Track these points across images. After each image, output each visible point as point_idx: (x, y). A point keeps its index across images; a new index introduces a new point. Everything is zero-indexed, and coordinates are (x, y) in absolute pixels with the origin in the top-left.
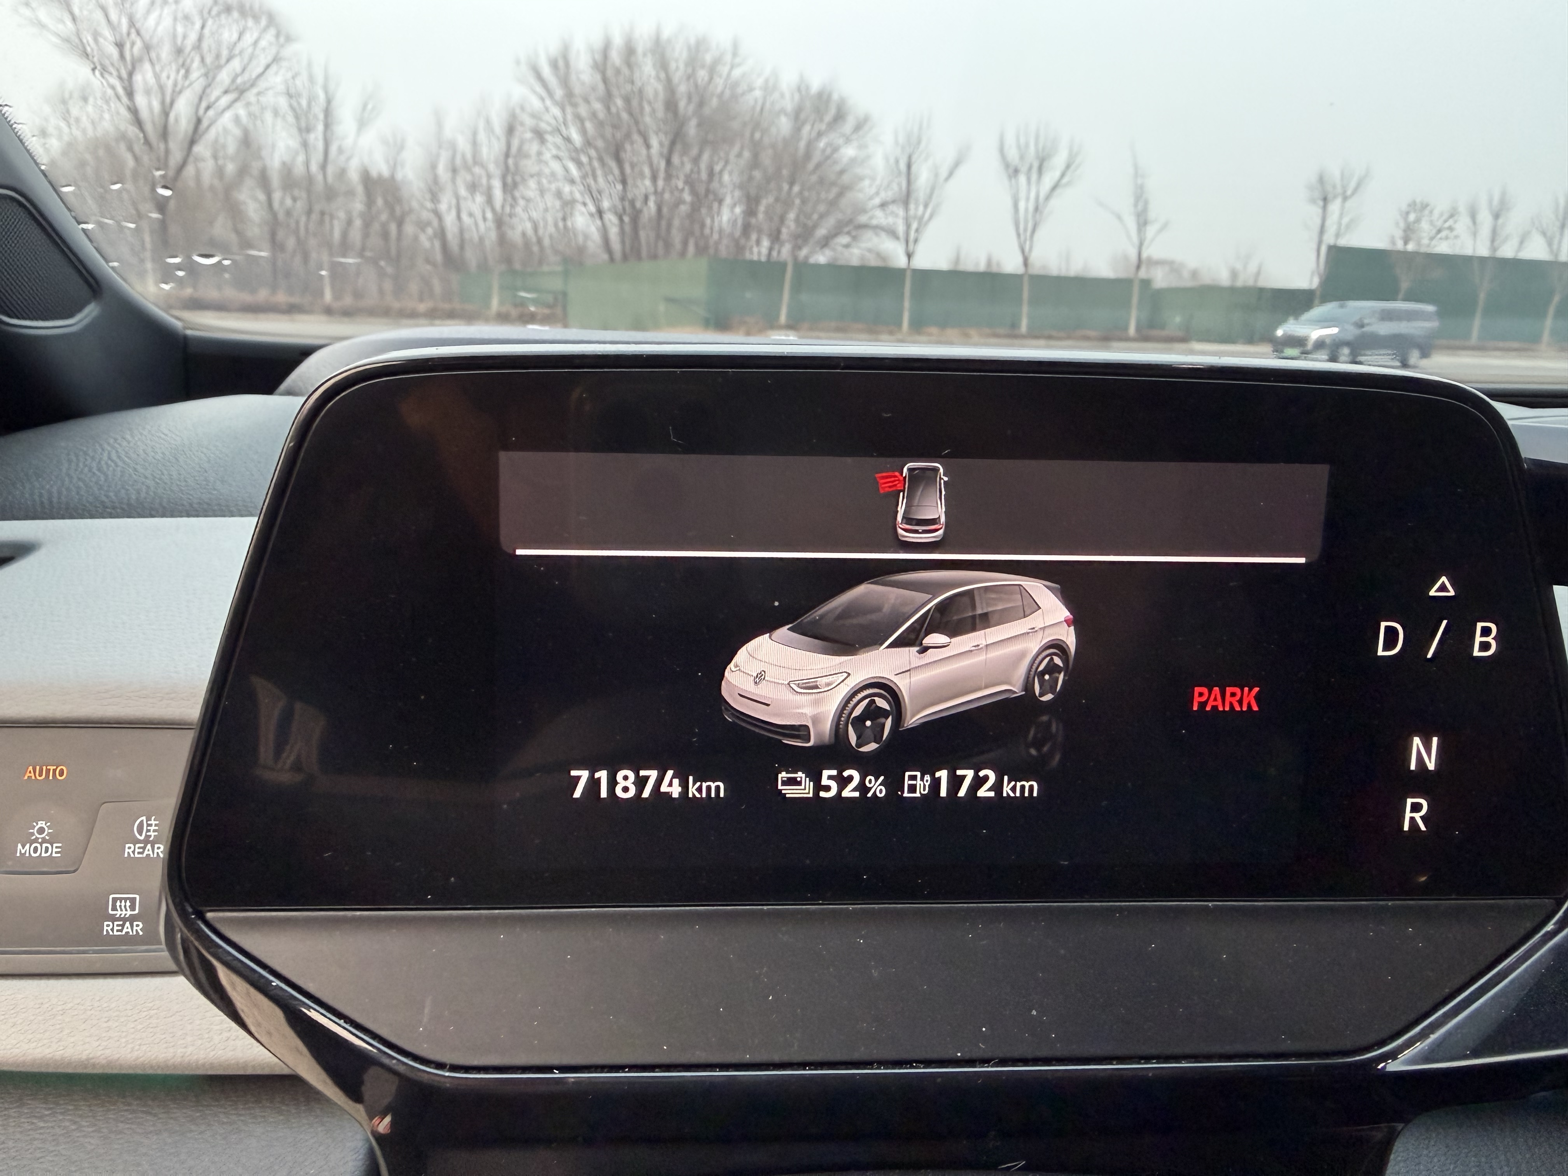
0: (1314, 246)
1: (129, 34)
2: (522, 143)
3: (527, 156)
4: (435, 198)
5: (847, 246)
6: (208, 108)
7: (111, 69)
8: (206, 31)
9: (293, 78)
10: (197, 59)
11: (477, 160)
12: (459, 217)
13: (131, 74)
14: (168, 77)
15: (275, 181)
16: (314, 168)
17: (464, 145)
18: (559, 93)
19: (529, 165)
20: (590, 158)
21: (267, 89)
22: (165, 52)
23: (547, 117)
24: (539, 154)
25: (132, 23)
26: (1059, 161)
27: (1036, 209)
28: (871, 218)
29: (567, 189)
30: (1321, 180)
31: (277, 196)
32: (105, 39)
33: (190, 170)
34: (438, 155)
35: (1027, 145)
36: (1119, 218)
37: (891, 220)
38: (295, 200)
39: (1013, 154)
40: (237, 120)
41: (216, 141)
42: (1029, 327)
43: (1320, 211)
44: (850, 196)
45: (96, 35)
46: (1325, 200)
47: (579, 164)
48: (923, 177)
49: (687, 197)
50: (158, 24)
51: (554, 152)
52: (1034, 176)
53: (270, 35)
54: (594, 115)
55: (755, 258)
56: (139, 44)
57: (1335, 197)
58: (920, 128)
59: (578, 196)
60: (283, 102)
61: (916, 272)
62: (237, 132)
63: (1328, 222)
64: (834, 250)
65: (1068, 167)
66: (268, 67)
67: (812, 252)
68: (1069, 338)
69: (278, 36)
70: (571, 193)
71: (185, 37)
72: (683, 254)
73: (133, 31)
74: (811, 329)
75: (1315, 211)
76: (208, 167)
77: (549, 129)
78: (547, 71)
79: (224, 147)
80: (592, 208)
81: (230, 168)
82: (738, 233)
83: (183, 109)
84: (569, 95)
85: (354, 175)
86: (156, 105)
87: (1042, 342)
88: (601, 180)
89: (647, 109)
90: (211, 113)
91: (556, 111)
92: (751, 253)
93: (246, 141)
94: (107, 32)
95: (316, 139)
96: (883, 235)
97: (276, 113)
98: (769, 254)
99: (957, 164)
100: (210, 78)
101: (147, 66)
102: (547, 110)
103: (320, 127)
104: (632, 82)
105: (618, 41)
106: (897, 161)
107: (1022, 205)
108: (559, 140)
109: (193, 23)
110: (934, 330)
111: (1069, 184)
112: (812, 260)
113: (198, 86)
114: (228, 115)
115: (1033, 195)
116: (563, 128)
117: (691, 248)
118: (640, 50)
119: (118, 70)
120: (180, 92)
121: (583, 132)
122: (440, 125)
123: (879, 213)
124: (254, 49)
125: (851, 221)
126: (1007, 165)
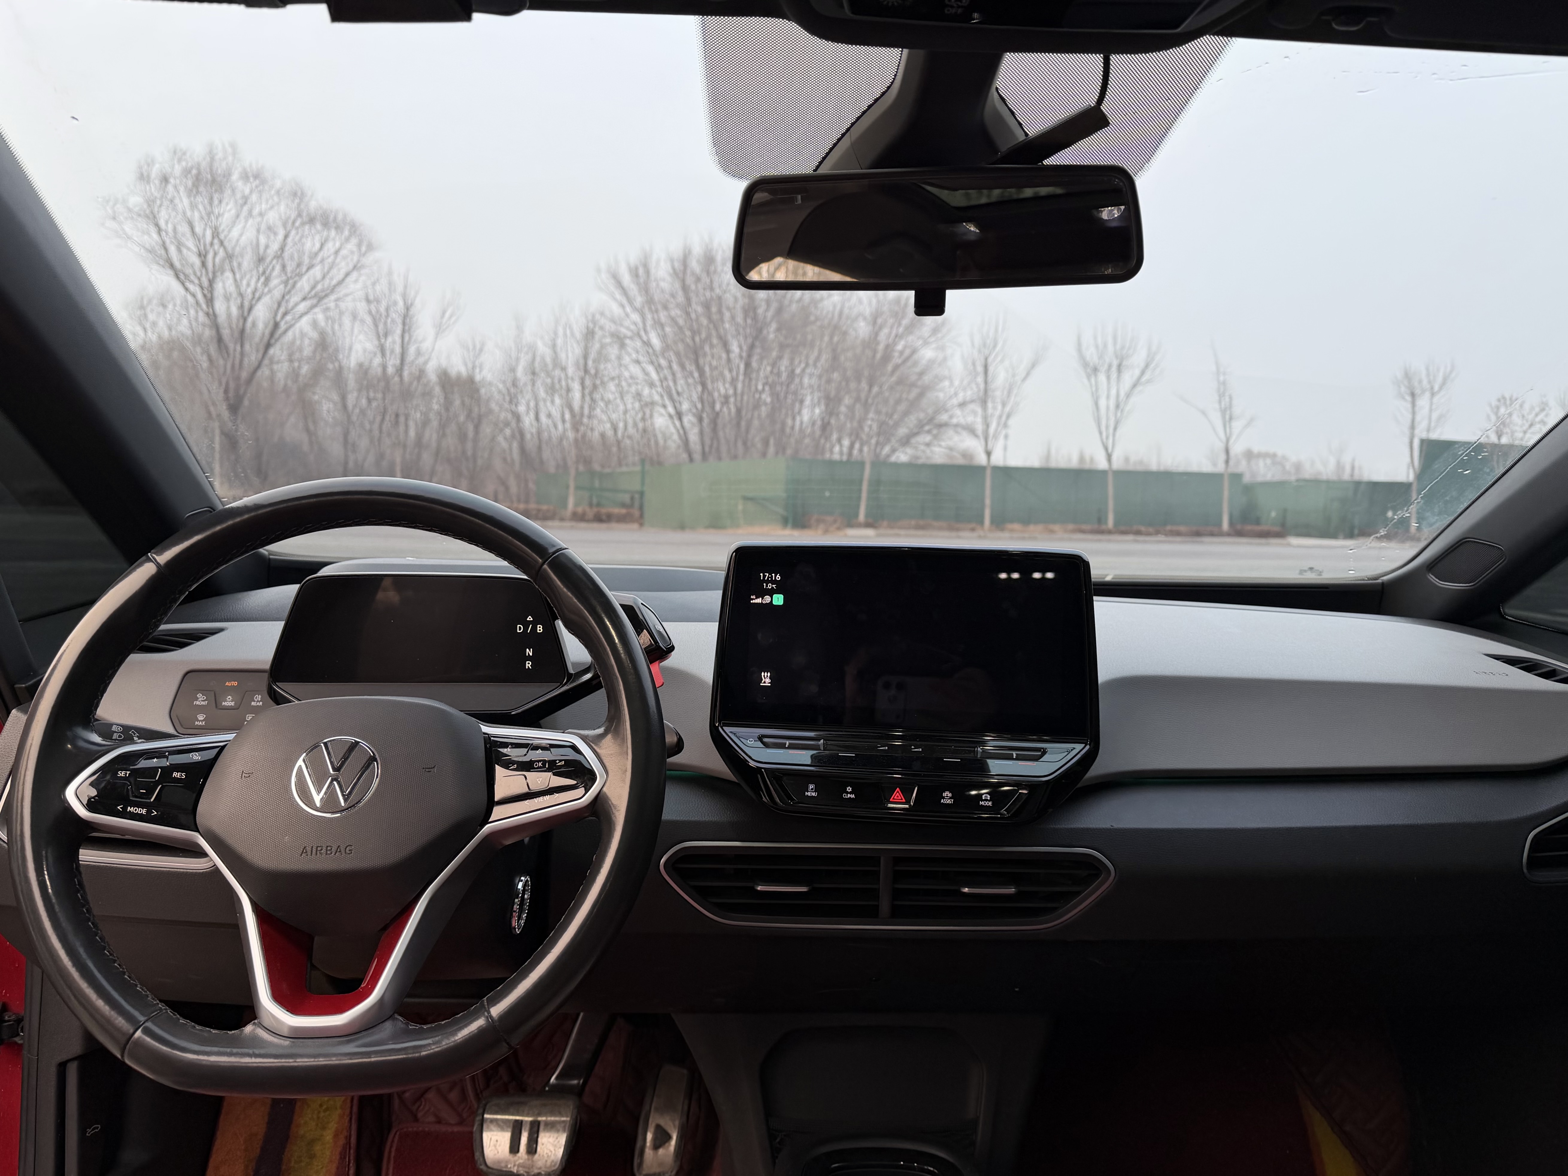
0: (1406, 440)
1: (212, 244)
2: (603, 346)
3: (607, 360)
4: (513, 400)
5: (928, 445)
6: (285, 314)
7: (192, 277)
8: (289, 240)
9: (374, 284)
10: (278, 268)
11: (556, 362)
12: (537, 418)
13: (211, 283)
14: (248, 285)
15: (352, 383)
16: (390, 370)
17: (543, 349)
18: (639, 300)
19: (609, 369)
20: (670, 362)
21: (347, 295)
22: (247, 261)
23: (627, 323)
24: (619, 358)
25: (216, 233)
26: (1138, 359)
27: (1117, 406)
28: (951, 417)
29: (646, 391)
30: (1408, 376)
31: (351, 399)
32: (188, 249)
33: (264, 372)
34: (518, 359)
35: (1105, 346)
36: (1204, 413)
37: (970, 419)
38: (369, 401)
39: (1091, 354)
40: (315, 324)
41: (293, 342)
42: (1117, 523)
43: (1409, 406)
44: (931, 395)
45: (179, 246)
46: (1413, 395)
47: (658, 368)
48: (1000, 376)
49: (767, 398)
50: (241, 235)
51: (634, 356)
52: (1114, 375)
53: (351, 246)
54: (673, 320)
55: (836, 457)
56: (221, 253)
57: (1423, 391)
58: (996, 331)
59: (657, 398)
60: (362, 307)
61: (996, 469)
62: (315, 335)
63: (1418, 418)
64: (916, 448)
65: (1147, 366)
66: (347, 275)
67: (894, 451)
68: (1157, 533)
69: (359, 245)
70: (651, 395)
71: (267, 247)
72: (764, 455)
73: (216, 241)
74: (891, 527)
75: (1405, 406)
76: (282, 370)
77: (629, 334)
78: (626, 279)
79: (301, 349)
80: (671, 410)
81: (305, 369)
82: (818, 433)
83: (261, 313)
84: (650, 301)
85: (432, 377)
86: (234, 311)
87: (1130, 537)
88: (681, 382)
89: (727, 315)
90: (288, 318)
91: (635, 317)
92: (831, 452)
93: (323, 344)
94: (190, 243)
95: (394, 342)
96: (965, 434)
97: (354, 316)
98: (850, 454)
99: (1033, 365)
100: (289, 287)
101: (228, 274)
102: (627, 315)
103: (398, 331)
104: (712, 289)
105: (697, 250)
106: (974, 364)
107: (1103, 403)
108: (638, 344)
109: (275, 234)
110: (1016, 526)
111: (1149, 381)
112: (893, 459)
113: (277, 294)
114: (305, 319)
115: (1113, 392)
116: (642, 333)
117: (772, 450)
118: (719, 258)
119: (199, 279)
120: (259, 299)
121: (663, 337)
122: (520, 328)
123: (958, 412)
124: (336, 258)
125: (931, 420)
126: (1085, 364)
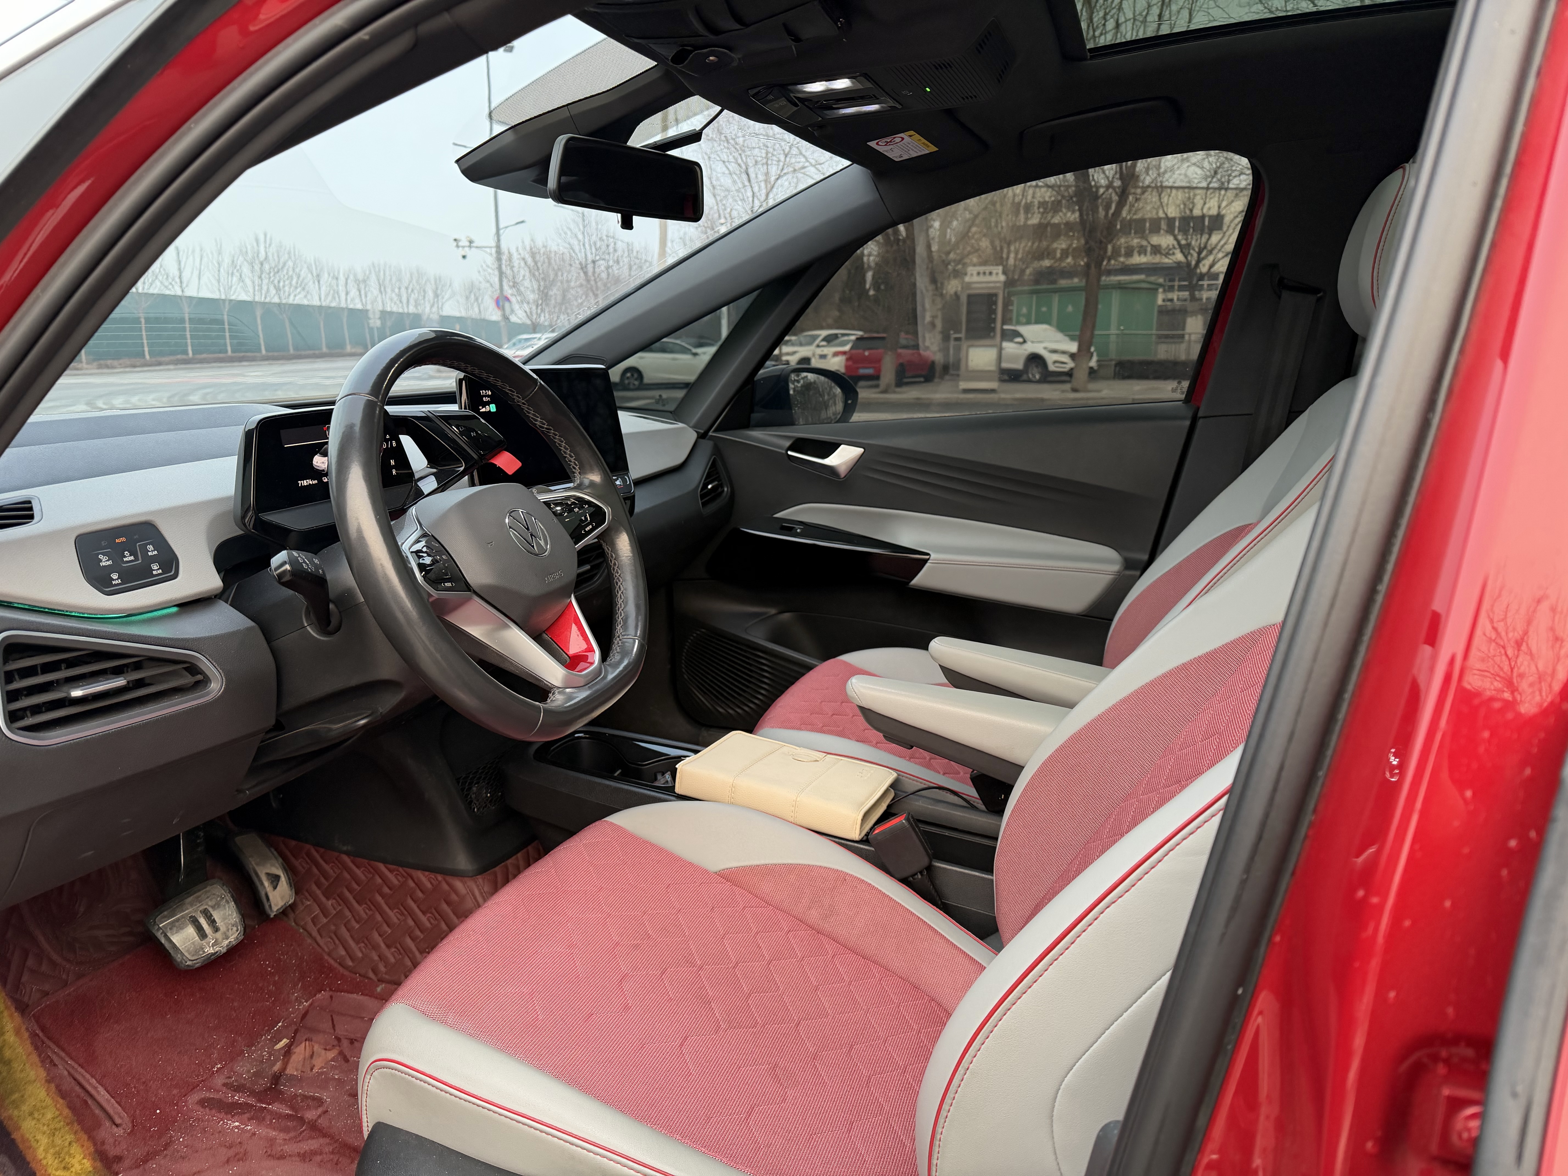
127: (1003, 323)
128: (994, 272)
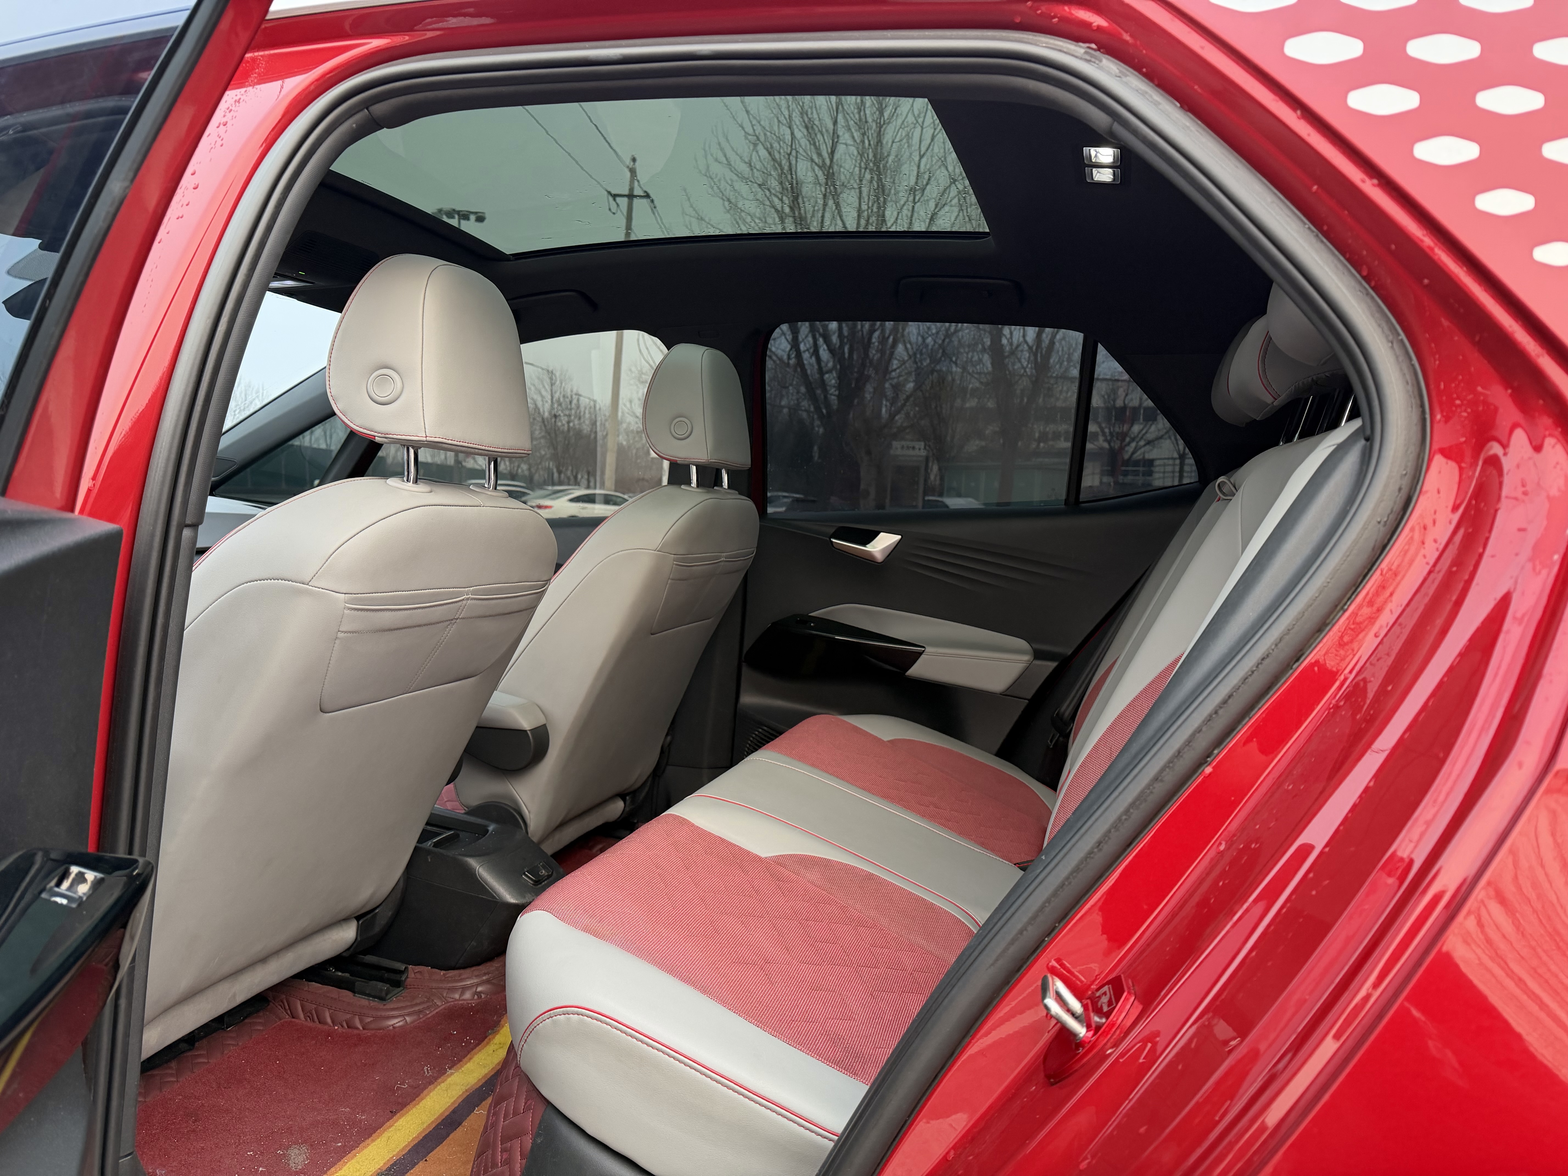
127: (925, 493)
128: (917, 447)
